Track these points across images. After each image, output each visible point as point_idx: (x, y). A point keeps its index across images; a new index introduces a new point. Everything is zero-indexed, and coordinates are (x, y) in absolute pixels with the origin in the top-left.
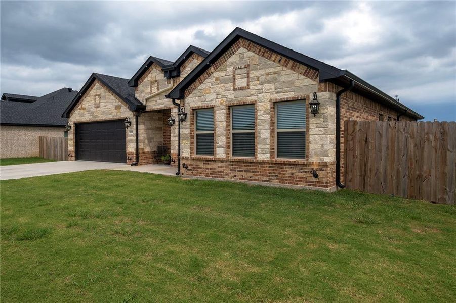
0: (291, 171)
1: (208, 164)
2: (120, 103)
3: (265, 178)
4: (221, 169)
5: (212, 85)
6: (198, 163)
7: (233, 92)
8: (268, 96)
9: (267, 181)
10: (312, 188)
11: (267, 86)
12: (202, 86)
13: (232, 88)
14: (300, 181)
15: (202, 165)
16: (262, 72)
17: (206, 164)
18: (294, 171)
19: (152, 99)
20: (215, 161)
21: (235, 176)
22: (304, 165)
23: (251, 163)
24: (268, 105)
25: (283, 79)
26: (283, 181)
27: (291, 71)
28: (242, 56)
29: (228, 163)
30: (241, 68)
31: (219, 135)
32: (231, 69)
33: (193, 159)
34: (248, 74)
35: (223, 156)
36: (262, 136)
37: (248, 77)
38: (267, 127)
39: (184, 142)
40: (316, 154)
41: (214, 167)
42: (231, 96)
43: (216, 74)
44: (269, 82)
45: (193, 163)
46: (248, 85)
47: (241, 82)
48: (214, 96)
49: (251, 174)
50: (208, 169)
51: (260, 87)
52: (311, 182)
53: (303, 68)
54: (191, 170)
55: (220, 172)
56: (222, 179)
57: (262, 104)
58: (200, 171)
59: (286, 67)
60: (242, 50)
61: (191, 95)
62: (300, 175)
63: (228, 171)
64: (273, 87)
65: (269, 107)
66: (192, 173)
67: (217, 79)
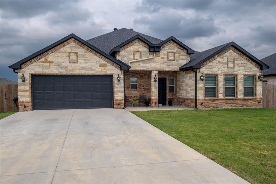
0: (250, 102)
1: (214, 102)
2: (105, 63)
3: (241, 105)
4: (221, 104)
5: (216, 64)
6: (209, 101)
7: (227, 69)
8: (242, 72)
9: (242, 107)
10: (257, 107)
11: (241, 68)
12: (211, 64)
13: (227, 67)
14: (253, 105)
15: (210, 102)
16: (240, 62)
17: (213, 101)
18: (252, 101)
19: (135, 63)
20: (218, 100)
21: (228, 106)
22: (255, 99)
23: (235, 99)
24: (242, 76)
25: (247, 66)
26: (248, 106)
27: (251, 64)
28: (231, 54)
29: (225, 100)
30: (231, 59)
31: (220, 88)
32: (226, 58)
33: (206, 100)
34: (234, 62)
35: (223, 97)
36: (240, 88)
37: (234, 63)
38: (242, 85)
39: (200, 91)
40: (259, 95)
41: (217, 103)
42: (226, 71)
43: (218, 59)
44: (242, 67)
45: (205, 102)
46: (234, 66)
47: (231, 65)
48: (217, 69)
49: (235, 104)
50: (214, 104)
51: (239, 68)
52: (257, 105)
53: (254, 63)
54: (204, 105)
55: (221, 105)
56: (222, 108)
57: (239, 75)
58: (209, 105)
59: (249, 62)
60: (231, 51)
61: (204, 67)
62: (254, 103)
63: (224, 104)
64: (244, 69)
65: (242, 77)
66: (205, 107)
67: (219, 62)
